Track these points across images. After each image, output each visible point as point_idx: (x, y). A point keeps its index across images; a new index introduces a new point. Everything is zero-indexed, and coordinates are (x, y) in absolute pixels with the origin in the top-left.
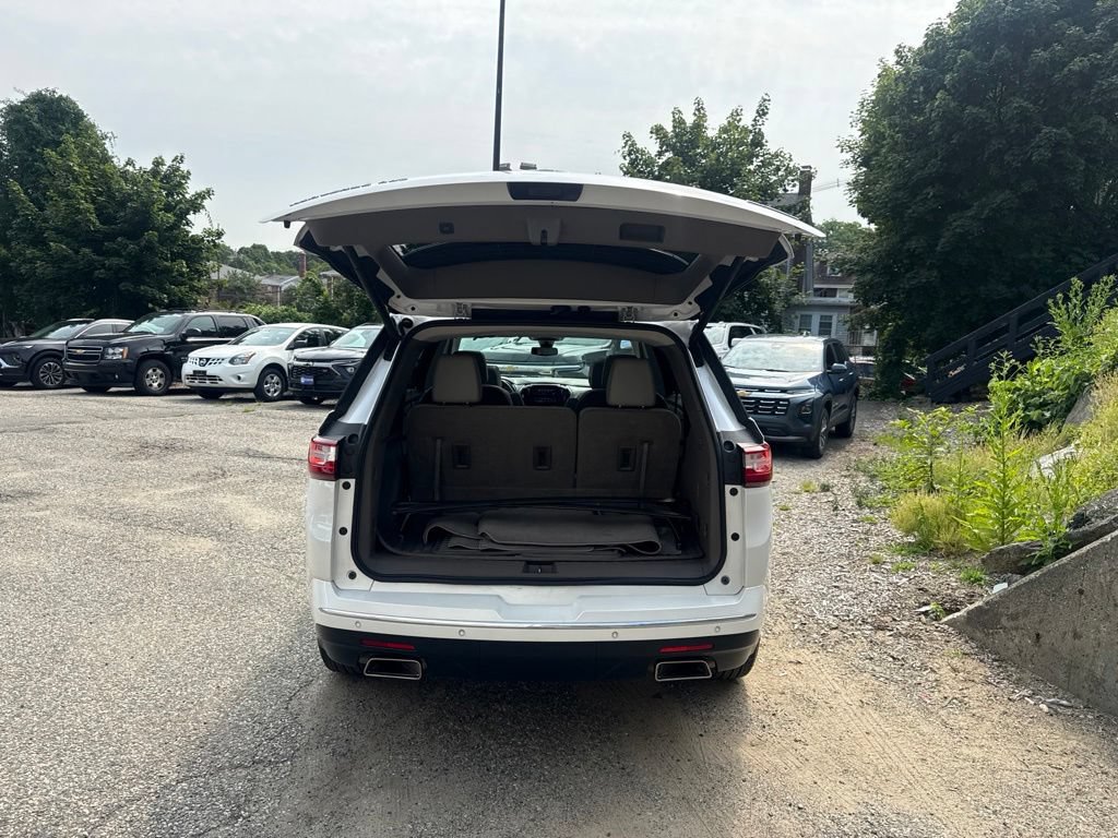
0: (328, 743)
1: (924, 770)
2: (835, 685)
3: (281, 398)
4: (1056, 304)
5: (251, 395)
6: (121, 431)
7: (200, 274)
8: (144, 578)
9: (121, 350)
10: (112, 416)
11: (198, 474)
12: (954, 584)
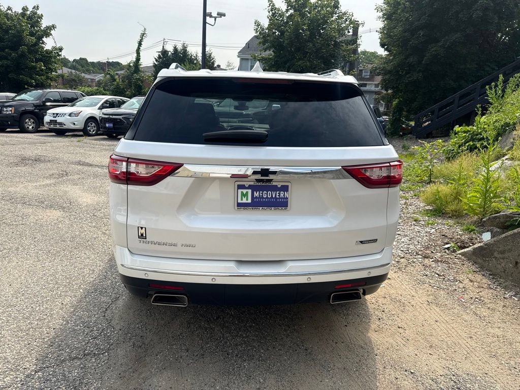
0: (130, 339)
1: (473, 343)
2: (411, 291)
3: (97, 134)
4: (491, 88)
5: (81, 133)
6: (11, 151)
7: (51, 70)
8: (20, 235)
9: (11, 109)
10: (6, 143)
11: (53, 174)
12: (460, 232)
